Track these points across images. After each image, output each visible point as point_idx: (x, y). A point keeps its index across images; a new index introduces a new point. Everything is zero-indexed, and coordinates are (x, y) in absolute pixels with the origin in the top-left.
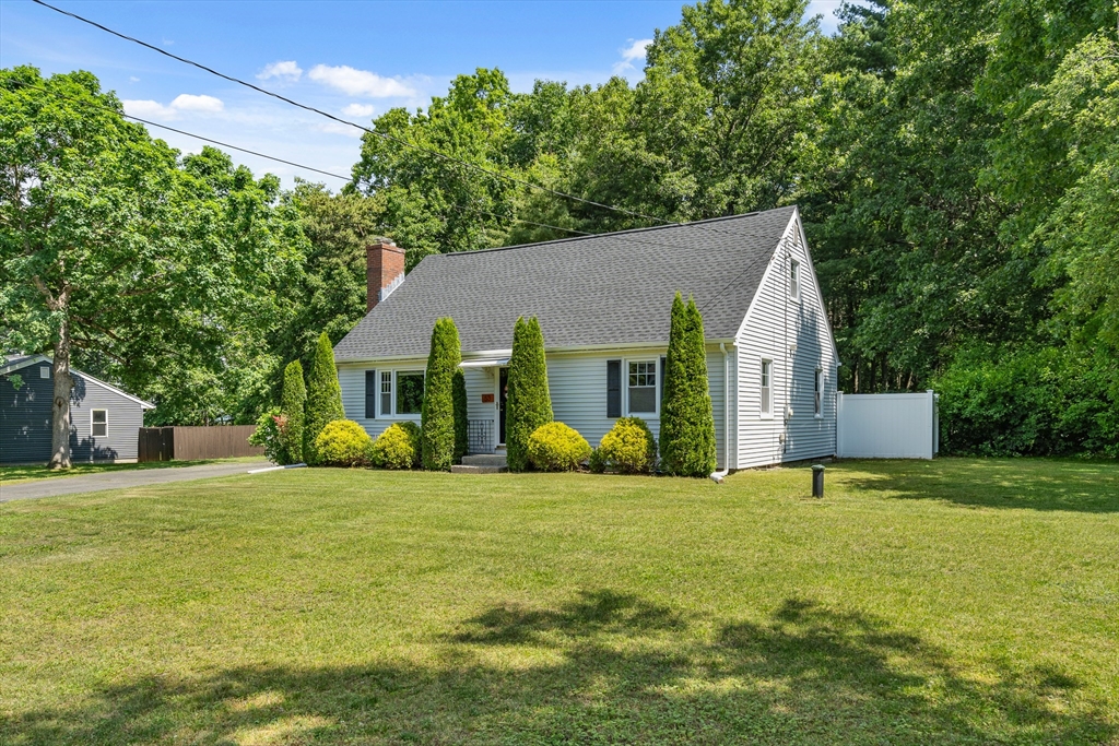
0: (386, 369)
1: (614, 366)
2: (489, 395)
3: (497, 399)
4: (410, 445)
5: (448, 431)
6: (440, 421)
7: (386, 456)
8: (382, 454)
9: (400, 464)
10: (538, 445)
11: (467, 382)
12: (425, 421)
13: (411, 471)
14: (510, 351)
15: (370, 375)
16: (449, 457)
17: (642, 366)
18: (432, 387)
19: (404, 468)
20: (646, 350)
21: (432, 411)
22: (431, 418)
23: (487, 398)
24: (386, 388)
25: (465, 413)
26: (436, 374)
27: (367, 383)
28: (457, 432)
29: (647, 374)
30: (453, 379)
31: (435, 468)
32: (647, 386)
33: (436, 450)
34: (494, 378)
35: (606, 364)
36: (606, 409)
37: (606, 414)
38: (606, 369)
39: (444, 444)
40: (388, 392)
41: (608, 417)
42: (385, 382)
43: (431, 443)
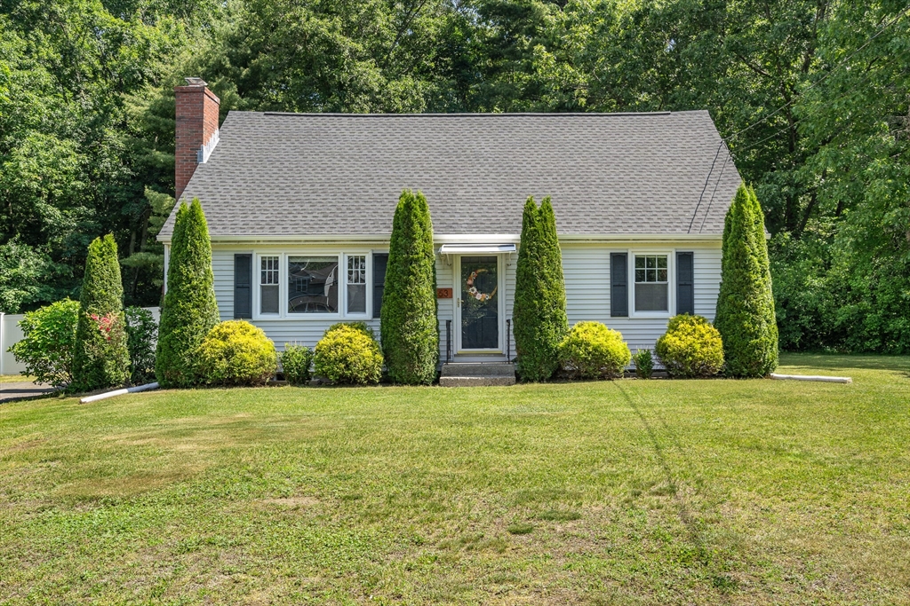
0: (270, 253)
1: (618, 260)
2: (446, 290)
3: (457, 294)
7: (347, 367)
8: (343, 366)
9: (367, 378)
10: (590, 349)
13: (380, 387)
14: (515, 237)
15: (243, 262)
17: (651, 261)
19: (372, 383)
20: (664, 242)
23: (443, 294)
24: (269, 277)
27: (237, 271)
29: (646, 269)
31: (416, 382)
32: (646, 282)
33: (418, 358)
34: (452, 269)
35: (609, 257)
36: (609, 307)
37: (609, 312)
38: (609, 261)
39: (427, 350)
40: (273, 284)
41: (612, 316)
42: (267, 270)
43: (413, 350)
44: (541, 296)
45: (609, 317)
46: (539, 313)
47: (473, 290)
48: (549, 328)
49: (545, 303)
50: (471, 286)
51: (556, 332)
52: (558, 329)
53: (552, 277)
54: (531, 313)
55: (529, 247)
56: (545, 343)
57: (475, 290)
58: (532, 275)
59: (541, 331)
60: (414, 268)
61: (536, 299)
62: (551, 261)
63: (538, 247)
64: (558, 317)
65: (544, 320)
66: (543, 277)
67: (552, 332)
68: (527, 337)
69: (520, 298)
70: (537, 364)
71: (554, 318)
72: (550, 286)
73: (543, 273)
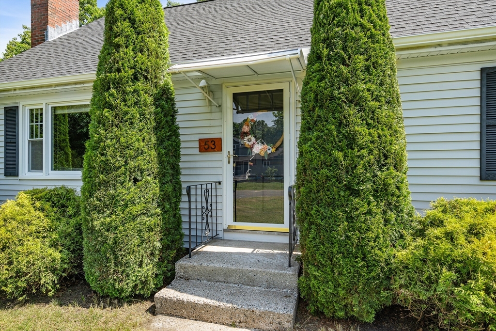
2: (213, 141)
3: (228, 145)
4: (54, 245)
5: (146, 213)
6: (127, 191)
11: (180, 111)
12: (90, 189)
15: (11, 114)
16: (149, 269)
18: (106, 113)
21: (106, 168)
22: (106, 184)
23: (210, 145)
24: (36, 131)
25: (176, 171)
26: (118, 84)
27: (6, 125)
28: (165, 212)
30: (157, 99)
33: (116, 257)
34: (221, 111)
35: (478, 76)
36: (477, 164)
37: (477, 172)
38: (478, 84)
39: (136, 241)
40: (39, 139)
41: (481, 179)
42: (34, 124)
43: (104, 242)
44: (351, 141)
45: (477, 181)
46: (345, 178)
47: (249, 140)
48: (369, 212)
49: (361, 157)
50: (246, 134)
51: (387, 221)
52: (392, 216)
53: (377, 99)
54: (328, 178)
55: (324, 41)
56: (360, 247)
57: (253, 139)
58: (332, 98)
59: (349, 219)
60: (112, 95)
61: (341, 149)
62: (375, 65)
63: (345, 39)
64: (392, 188)
65: (356, 193)
66: (355, 100)
67: (376, 223)
68: (318, 230)
69: (306, 147)
70: (342, 293)
71: (382, 191)
72: (372, 120)
73: (357, 92)
